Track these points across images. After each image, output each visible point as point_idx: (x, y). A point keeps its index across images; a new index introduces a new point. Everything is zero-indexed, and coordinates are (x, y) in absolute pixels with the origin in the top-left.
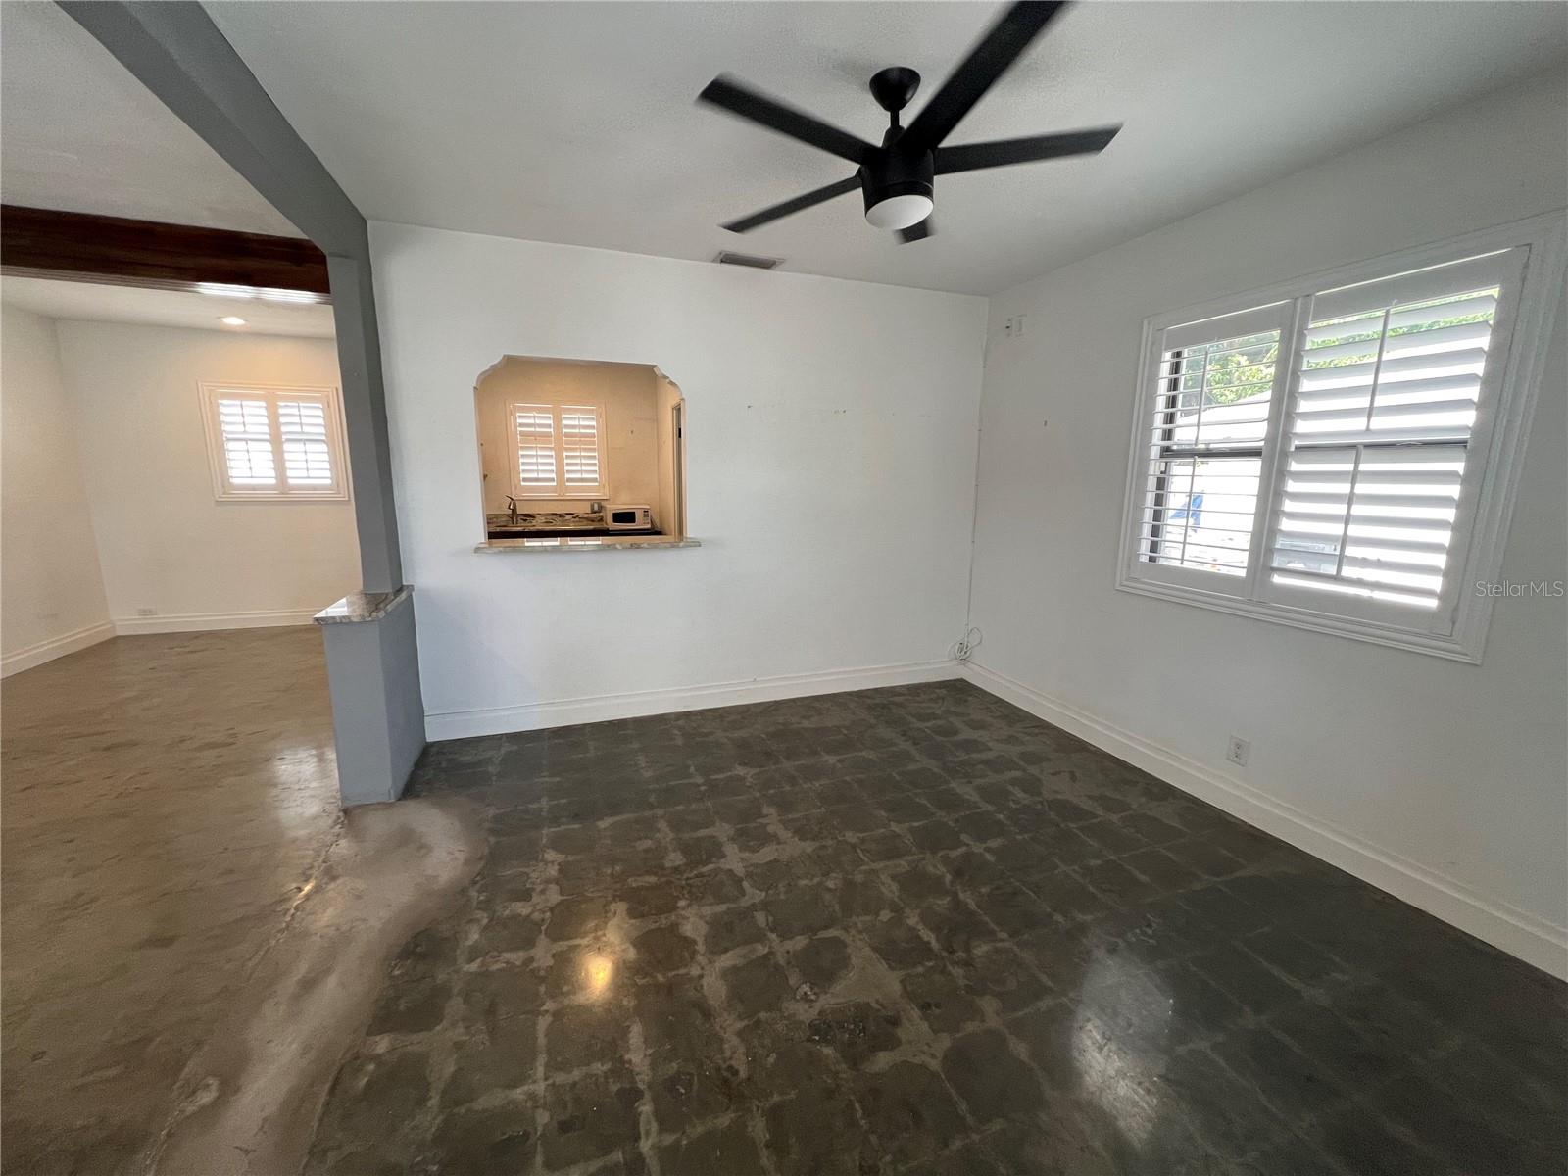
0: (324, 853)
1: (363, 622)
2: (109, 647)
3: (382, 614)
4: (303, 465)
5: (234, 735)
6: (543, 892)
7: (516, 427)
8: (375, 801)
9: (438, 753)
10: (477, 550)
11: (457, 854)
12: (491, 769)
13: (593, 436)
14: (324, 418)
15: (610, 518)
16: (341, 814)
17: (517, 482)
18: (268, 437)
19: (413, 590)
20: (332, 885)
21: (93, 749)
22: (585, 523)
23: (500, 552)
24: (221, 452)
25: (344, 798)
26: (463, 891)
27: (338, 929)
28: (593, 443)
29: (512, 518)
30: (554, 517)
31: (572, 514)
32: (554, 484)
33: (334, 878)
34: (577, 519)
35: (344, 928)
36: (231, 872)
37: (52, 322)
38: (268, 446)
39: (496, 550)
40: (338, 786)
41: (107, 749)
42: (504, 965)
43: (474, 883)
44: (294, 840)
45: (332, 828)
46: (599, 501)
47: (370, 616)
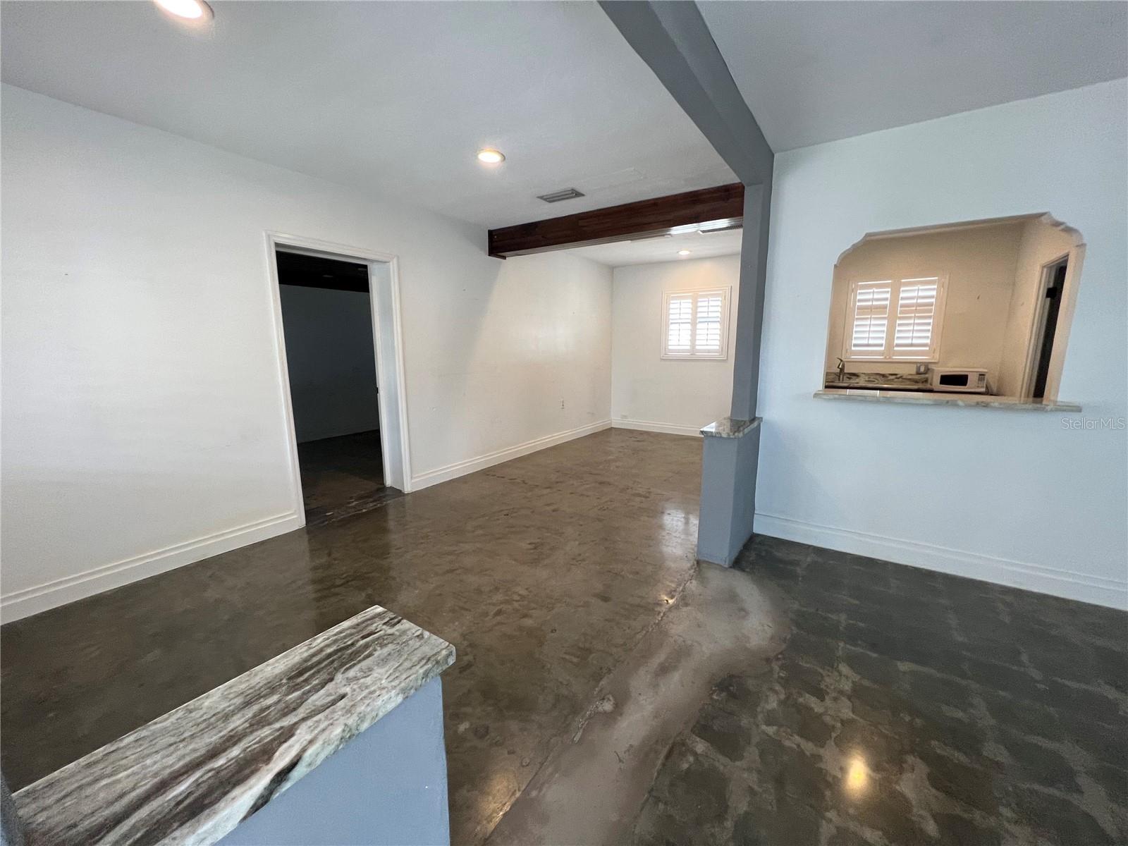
0: (683, 584)
1: (729, 438)
2: (609, 431)
3: (741, 435)
4: (705, 337)
5: (650, 493)
6: (835, 699)
7: (855, 302)
8: (716, 562)
9: (760, 543)
10: (816, 395)
11: (766, 628)
12: (799, 570)
13: (931, 304)
14: (721, 307)
15: (937, 380)
16: (695, 563)
17: (848, 347)
18: (689, 321)
19: (762, 421)
20: (685, 609)
21: (596, 482)
22: (908, 383)
23: (835, 399)
24: (667, 330)
25: (699, 552)
26: (768, 660)
27: (684, 641)
28: (930, 311)
29: (840, 377)
30: (878, 377)
31: (896, 375)
32: (882, 348)
33: (686, 605)
34: (900, 379)
35: (689, 642)
36: (637, 573)
37: (612, 270)
38: (689, 326)
39: (831, 397)
40: (696, 543)
41: (601, 483)
42: (795, 746)
43: (778, 659)
44: (668, 569)
45: (689, 570)
46: (927, 365)
47: (734, 434)
